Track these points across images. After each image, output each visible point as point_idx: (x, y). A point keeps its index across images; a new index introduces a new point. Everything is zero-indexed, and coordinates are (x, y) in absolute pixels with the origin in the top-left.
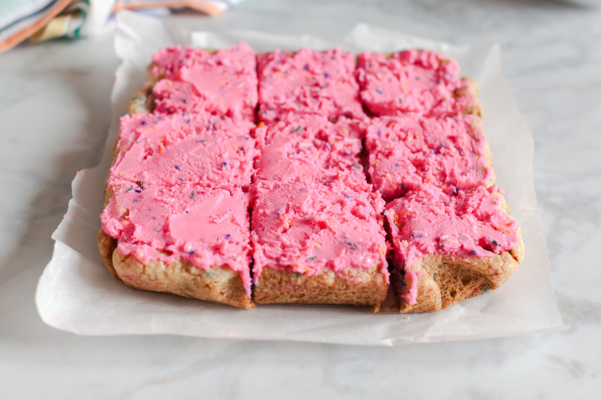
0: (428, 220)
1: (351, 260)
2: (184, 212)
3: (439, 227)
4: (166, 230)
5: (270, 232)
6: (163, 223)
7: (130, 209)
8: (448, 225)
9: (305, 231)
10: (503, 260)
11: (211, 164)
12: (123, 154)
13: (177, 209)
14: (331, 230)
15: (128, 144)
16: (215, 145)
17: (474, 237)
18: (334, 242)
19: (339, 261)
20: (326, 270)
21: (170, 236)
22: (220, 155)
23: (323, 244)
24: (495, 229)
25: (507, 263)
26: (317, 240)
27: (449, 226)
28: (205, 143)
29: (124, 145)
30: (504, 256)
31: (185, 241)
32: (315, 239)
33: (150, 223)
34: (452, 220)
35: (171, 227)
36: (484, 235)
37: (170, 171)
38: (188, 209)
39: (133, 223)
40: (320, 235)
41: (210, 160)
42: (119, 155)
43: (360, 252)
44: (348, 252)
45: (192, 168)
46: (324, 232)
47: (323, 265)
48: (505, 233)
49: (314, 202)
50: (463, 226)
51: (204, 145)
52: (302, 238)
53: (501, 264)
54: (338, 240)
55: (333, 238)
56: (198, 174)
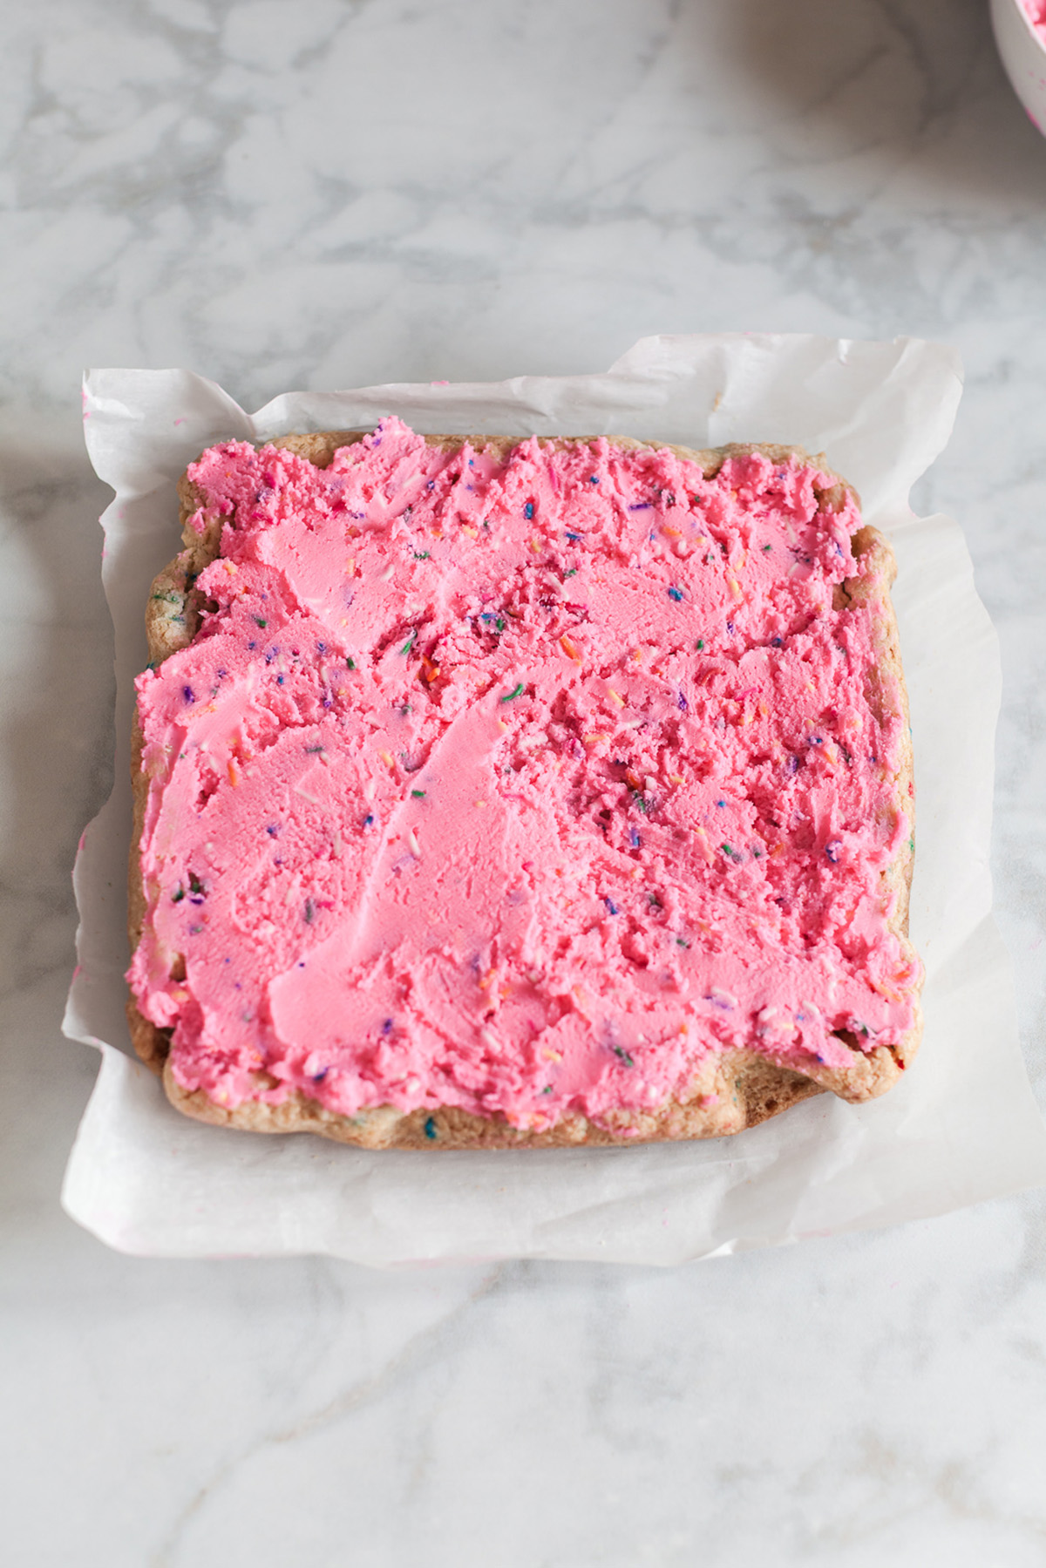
0: (743, 960)
1: (619, 1091)
2: (296, 965)
3: (763, 983)
4: (263, 1018)
5: (463, 1017)
6: (257, 999)
7: (186, 953)
8: (780, 979)
9: (531, 1018)
10: (875, 1074)
11: (340, 817)
12: (159, 793)
13: (282, 959)
14: (581, 1017)
15: (163, 761)
16: (346, 761)
17: (828, 1011)
18: (588, 1047)
19: (595, 1097)
20: (571, 1115)
21: (273, 1035)
22: (359, 793)
23: (567, 1052)
24: (873, 990)
25: (882, 1078)
26: (555, 1042)
27: (783, 981)
28: (324, 755)
29: (156, 766)
30: (878, 1063)
31: (304, 1048)
32: (550, 1041)
33: (230, 1000)
34: (790, 964)
35: (275, 1012)
36: (847, 1009)
37: (258, 843)
38: (303, 958)
39: (198, 999)
40: (559, 1029)
41: (339, 810)
42: (150, 798)
43: (638, 1073)
44: (615, 1071)
45: (301, 831)
46: (568, 1021)
47: (564, 1105)
48: (890, 1000)
49: (544, 931)
50: (810, 980)
51: (324, 762)
52: (523, 1032)
53: (870, 1081)
54: (595, 1042)
55: (585, 1036)
56: (313, 846)
